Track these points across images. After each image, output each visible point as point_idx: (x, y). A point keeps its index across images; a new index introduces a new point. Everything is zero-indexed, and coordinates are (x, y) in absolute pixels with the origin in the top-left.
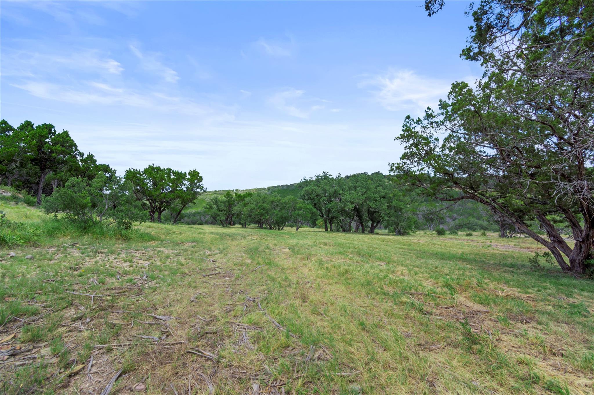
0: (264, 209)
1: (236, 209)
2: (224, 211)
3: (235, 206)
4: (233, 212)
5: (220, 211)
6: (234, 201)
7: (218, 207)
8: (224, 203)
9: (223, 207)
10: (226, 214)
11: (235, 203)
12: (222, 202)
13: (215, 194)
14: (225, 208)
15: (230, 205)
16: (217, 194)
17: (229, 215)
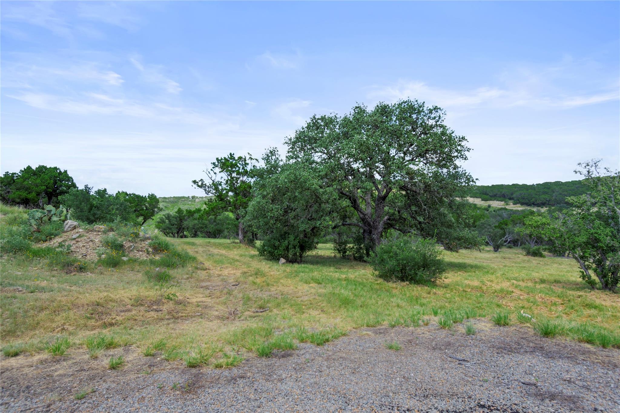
0: (203, 224)
1: (185, 223)
2: (176, 225)
3: (186, 220)
4: (183, 226)
5: (172, 225)
6: (185, 216)
7: (170, 221)
8: (176, 218)
9: (174, 222)
10: (177, 228)
11: (186, 218)
12: (173, 217)
13: (163, 202)
14: (176, 223)
15: (181, 220)
16: (166, 202)
17: (180, 229)
